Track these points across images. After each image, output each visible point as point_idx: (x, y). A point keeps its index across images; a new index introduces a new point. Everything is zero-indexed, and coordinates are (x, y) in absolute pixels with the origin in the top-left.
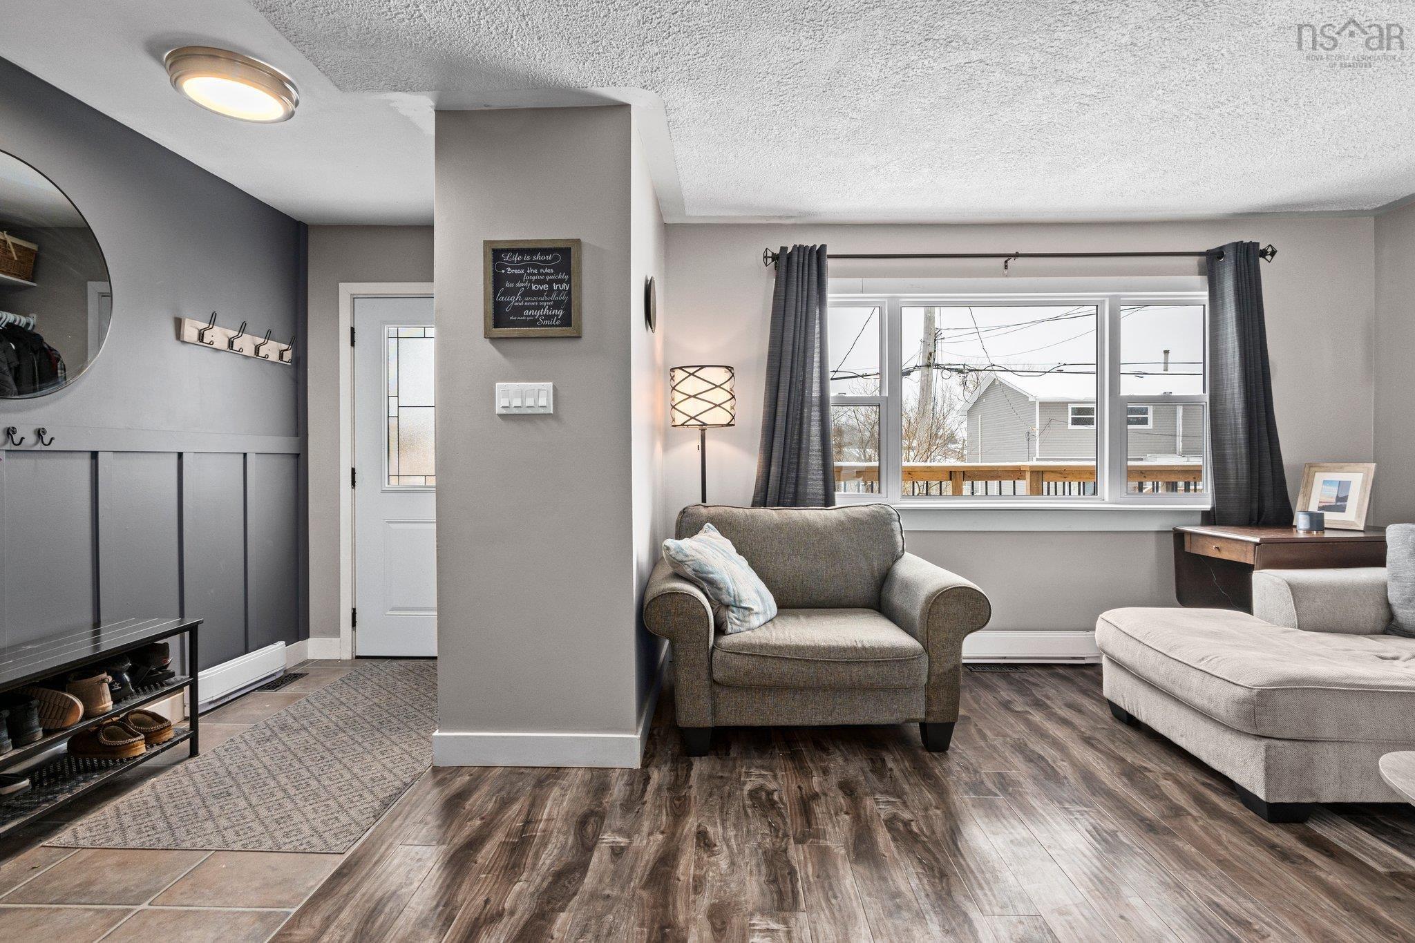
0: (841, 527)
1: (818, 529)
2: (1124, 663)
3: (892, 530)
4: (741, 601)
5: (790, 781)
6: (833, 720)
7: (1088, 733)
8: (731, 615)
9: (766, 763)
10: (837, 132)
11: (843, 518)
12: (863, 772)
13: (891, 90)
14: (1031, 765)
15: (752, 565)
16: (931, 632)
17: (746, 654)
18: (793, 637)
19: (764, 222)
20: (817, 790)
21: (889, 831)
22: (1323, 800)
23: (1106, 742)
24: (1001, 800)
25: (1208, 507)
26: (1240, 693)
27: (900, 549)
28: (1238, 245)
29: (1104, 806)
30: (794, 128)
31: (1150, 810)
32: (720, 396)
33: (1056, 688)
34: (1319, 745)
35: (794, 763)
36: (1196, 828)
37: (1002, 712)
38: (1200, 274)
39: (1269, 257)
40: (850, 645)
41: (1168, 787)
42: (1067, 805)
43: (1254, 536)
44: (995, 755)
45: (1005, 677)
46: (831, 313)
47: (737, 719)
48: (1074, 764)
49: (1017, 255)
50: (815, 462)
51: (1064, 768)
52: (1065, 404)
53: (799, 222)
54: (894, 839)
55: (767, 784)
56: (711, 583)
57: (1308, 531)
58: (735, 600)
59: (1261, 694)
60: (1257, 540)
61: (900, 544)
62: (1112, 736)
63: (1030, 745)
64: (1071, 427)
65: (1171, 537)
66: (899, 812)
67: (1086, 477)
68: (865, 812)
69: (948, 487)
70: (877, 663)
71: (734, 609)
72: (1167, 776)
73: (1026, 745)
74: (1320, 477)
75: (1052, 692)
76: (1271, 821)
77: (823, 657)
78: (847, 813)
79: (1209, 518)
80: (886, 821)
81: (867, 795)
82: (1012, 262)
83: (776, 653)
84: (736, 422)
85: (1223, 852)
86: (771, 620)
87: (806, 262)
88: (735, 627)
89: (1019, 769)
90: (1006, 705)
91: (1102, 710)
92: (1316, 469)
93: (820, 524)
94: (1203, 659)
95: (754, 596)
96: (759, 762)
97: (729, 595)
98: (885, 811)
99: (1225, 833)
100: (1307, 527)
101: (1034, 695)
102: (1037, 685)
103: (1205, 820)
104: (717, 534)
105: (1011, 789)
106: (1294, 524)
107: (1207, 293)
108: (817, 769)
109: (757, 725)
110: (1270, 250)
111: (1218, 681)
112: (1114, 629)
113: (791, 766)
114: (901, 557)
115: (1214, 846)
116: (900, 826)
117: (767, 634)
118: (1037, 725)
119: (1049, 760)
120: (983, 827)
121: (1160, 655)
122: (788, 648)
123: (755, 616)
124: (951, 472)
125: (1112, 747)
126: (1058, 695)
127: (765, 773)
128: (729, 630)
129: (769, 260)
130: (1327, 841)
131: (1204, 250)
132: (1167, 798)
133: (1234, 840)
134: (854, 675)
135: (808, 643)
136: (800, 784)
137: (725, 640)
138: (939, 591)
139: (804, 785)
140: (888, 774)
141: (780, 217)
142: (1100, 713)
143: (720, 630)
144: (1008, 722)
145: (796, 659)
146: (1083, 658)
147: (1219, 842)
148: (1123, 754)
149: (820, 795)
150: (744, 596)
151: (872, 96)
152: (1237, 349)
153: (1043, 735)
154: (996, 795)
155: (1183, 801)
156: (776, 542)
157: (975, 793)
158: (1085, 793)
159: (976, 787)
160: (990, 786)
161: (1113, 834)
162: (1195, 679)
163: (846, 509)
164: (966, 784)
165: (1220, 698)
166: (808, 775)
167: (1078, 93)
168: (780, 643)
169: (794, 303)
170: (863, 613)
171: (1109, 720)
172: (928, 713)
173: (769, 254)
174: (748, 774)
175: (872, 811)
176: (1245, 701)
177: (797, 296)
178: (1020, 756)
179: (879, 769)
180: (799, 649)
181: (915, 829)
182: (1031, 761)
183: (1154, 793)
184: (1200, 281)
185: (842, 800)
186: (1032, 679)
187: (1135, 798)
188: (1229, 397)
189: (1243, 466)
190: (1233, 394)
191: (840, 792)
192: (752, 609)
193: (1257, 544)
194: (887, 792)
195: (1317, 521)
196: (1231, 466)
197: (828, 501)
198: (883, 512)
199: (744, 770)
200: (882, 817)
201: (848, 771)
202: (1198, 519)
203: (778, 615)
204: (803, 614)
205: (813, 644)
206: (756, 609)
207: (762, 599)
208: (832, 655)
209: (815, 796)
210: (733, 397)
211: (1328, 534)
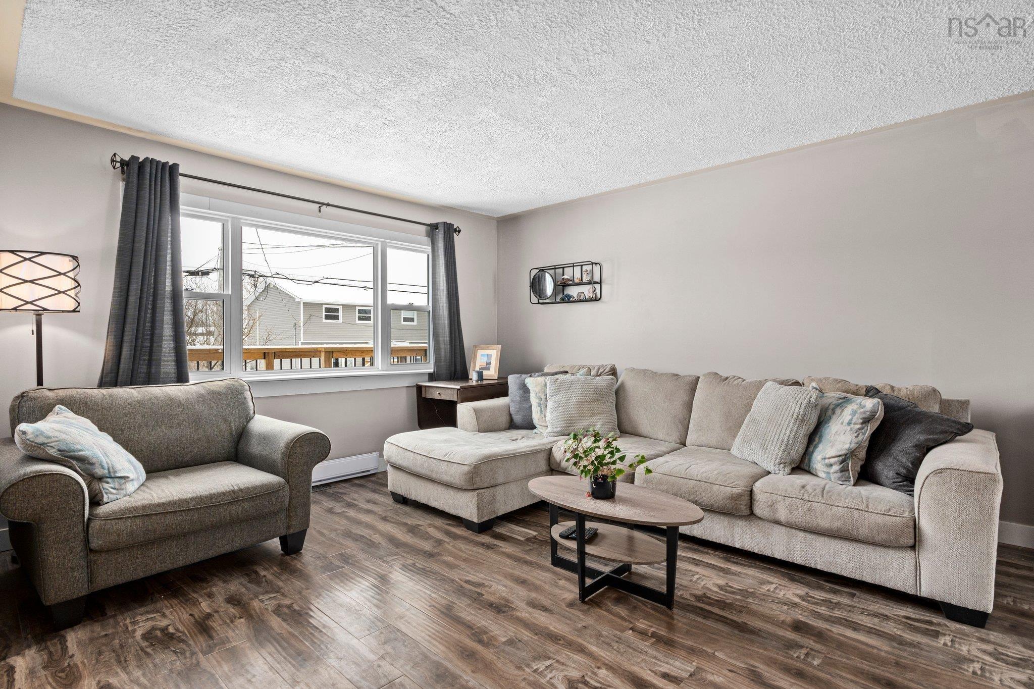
0: (201, 398)
1: (180, 402)
2: (403, 467)
3: (245, 398)
4: (115, 472)
5: (180, 614)
6: (212, 553)
7: (384, 514)
8: (106, 486)
9: (151, 607)
10: (210, 81)
11: (203, 392)
12: (243, 585)
13: (265, 69)
14: (358, 543)
15: (116, 439)
16: (290, 469)
17: (129, 517)
18: (174, 494)
19: (111, 128)
20: (208, 611)
21: (279, 616)
22: (499, 514)
23: (395, 517)
24: (347, 569)
25: (431, 371)
26: (466, 468)
27: (252, 412)
28: (445, 223)
29: (405, 552)
30: (170, 65)
31: (427, 546)
32: (65, 283)
33: (357, 493)
34: (497, 487)
35: (178, 599)
36: (450, 548)
37: (329, 515)
38: (427, 236)
39: (457, 233)
40: (228, 490)
41: (432, 531)
42: (385, 559)
43: (456, 385)
44: (334, 544)
45: (324, 493)
46: (185, 223)
47: (118, 578)
48: (382, 534)
49: (328, 205)
50: (167, 345)
51: (377, 538)
52: (320, 305)
53: (148, 137)
54: (284, 620)
55: (158, 623)
56: (82, 460)
57: (477, 381)
58: (109, 472)
59: (475, 467)
60: (459, 387)
61: (252, 408)
62: (396, 512)
63: (353, 531)
64: (324, 321)
65: (415, 389)
66: (281, 601)
67: (365, 355)
68: (255, 611)
69: (262, 363)
70: (252, 499)
71: (109, 480)
72: (430, 525)
73: (350, 532)
74: (480, 352)
75: (356, 496)
76: (480, 533)
77: (205, 504)
78: (241, 618)
79: (432, 377)
80: (274, 612)
81: (252, 599)
82: (324, 208)
83: (161, 510)
84: (81, 308)
85: (464, 555)
86: (142, 485)
87: (159, 175)
88: (111, 496)
89: (351, 548)
90: (330, 511)
91: (387, 499)
92: (478, 348)
93: (182, 398)
94: (446, 455)
95: (127, 465)
96: (142, 610)
97: (103, 468)
98: (271, 605)
99: (461, 545)
100: (477, 379)
101: (345, 500)
102: (346, 494)
103: (453, 542)
104: (71, 414)
105: (350, 561)
106: (470, 378)
107: (430, 248)
108: (202, 596)
109: (140, 578)
110: (458, 229)
111: (455, 465)
112: (395, 447)
113: (176, 602)
114: (253, 418)
115: (460, 553)
116: (286, 610)
117: (147, 496)
118: (354, 518)
119: (368, 537)
120: (341, 589)
121: (424, 457)
122: (172, 503)
123: (130, 483)
124: (265, 353)
125: (398, 518)
126: (360, 497)
127: (153, 616)
128: (105, 500)
129: (118, 165)
130: (501, 534)
131: (428, 222)
132: (434, 537)
133: (468, 547)
134: (233, 512)
135: (190, 495)
136: (191, 612)
137: (102, 510)
138: (295, 438)
139: (196, 612)
140: (264, 579)
141: (129, 129)
142: (387, 501)
143: (96, 502)
144: (335, 521)
145: (181, 511)
146: (369, 471)
147: (461, 550)
148: (405, 521)
149: (212, 613)
150: (118, 466)
151: (248, 68)
152: (445, 282)
153: (359, 523)
154: (343, 567)
155: (441, 536)
156: (139, 417)
157: (329, 571)
158: (394, 549)
159: (328, 567)
160: (337, 563)
161: (414, 565)
162: (443, 466)
163: (204, 384)
164: (321, 567)
165: (456, 474)
166: (196, 603)
167: (384, 116)
168: (161, 501)
169: (147, 208)
170: (225, 465)
171: (392, 504)
172: (288, 527)
173: (118, 159)
174: (134, 623)
175: (260, 609)
176: (468, 473)
177: (150, 202)
178: (349, 539)
179: (256, 580)
180: (182, 502)
181: (297, 608)
182: (357, 540)
183: (426, 537)
184: (427, 240)
185: (232, 610)
186: (340, 491)
187: (418, 542)
188: (441, 308)
189: (448, 347)
190: (443, 307)
191: (229, 606)
192: (128, 477)
193: (458, 390)
194: (267, 592)
195: (480, 375)
196: (442, 347)
197: (181, 378)
198: (237, 384)
199: (128, 621)
200: (270, 610)
201: (230, 589)
202: (427, 377)
203: (147, 479)
204: (172, 475)
205: (195, 495)
206: (131, 476)
207: (134, 467)
208: (214, 500)
209: (209, 616)
210: (79, 285)
211: (485, 382)
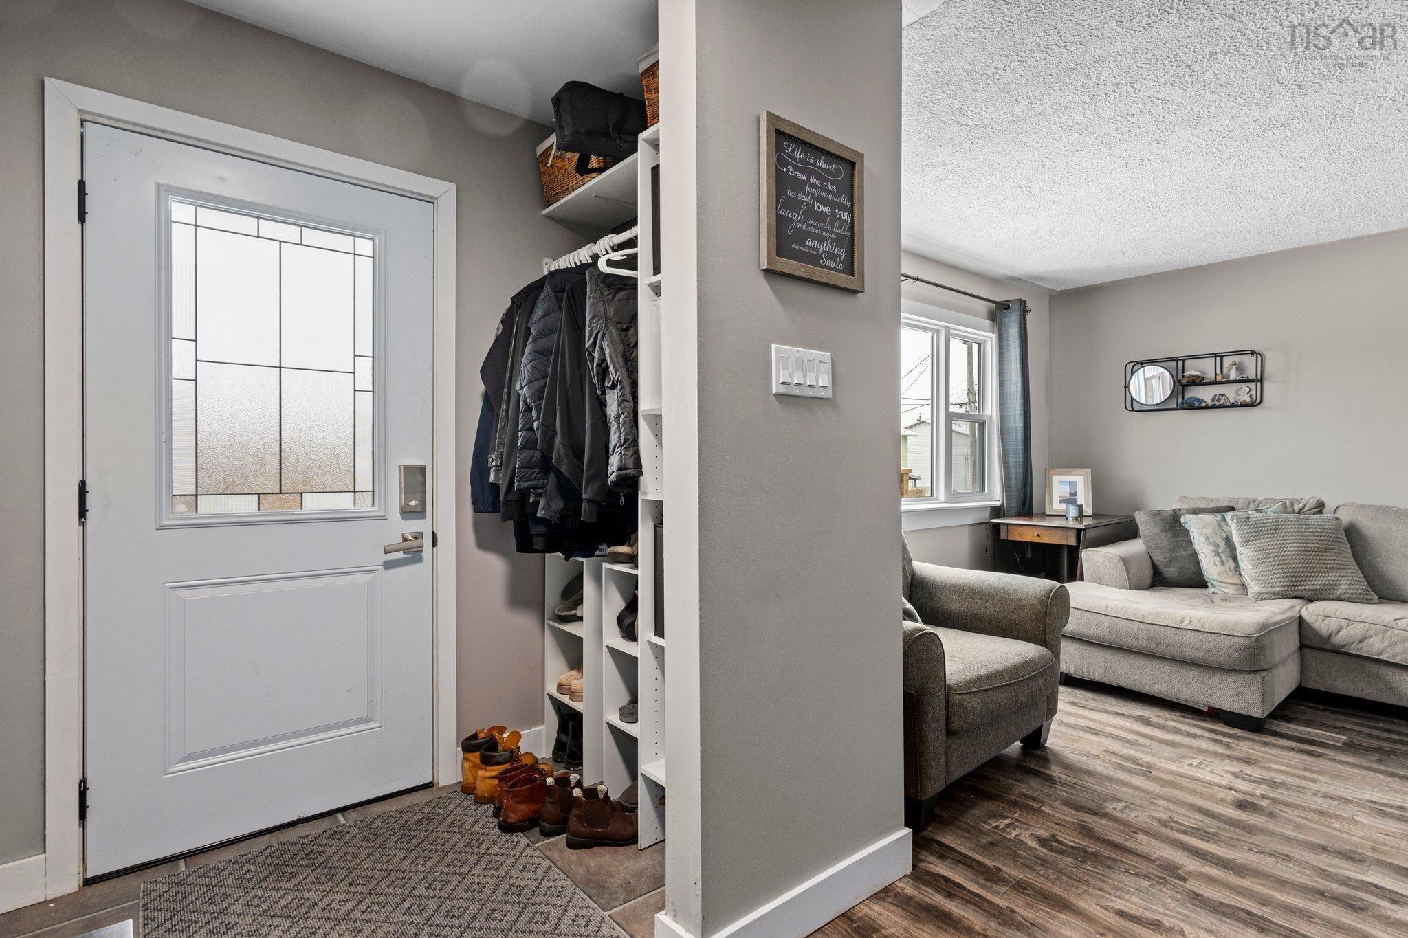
9: (983, 810)
25: (998, 504)
28: (1017, 300)
35: (1000, 801)
39: (1030, 313)
40: (1022, 660)
47: (962, 769)
49: (917, 278)
57: (1076, 518)
60: (1081, 527)
70: (1042, 673)
74: (1056, 479)
76: (1256, 732)
77: (1015, 678)
79: (1002, 511)
92: (1053, 473)
96: (977, 812)
107: (995, 335)
127: (1007, 821)
131: (997, 300)
135: (999, 666)
162: (1185, 636)
165: (1218, 649)
168: (985, 671)
184: (989, 325)
193: (1079, 530)
199: (986, 826)
205: (1003, 666)
208: (1019, 673)
